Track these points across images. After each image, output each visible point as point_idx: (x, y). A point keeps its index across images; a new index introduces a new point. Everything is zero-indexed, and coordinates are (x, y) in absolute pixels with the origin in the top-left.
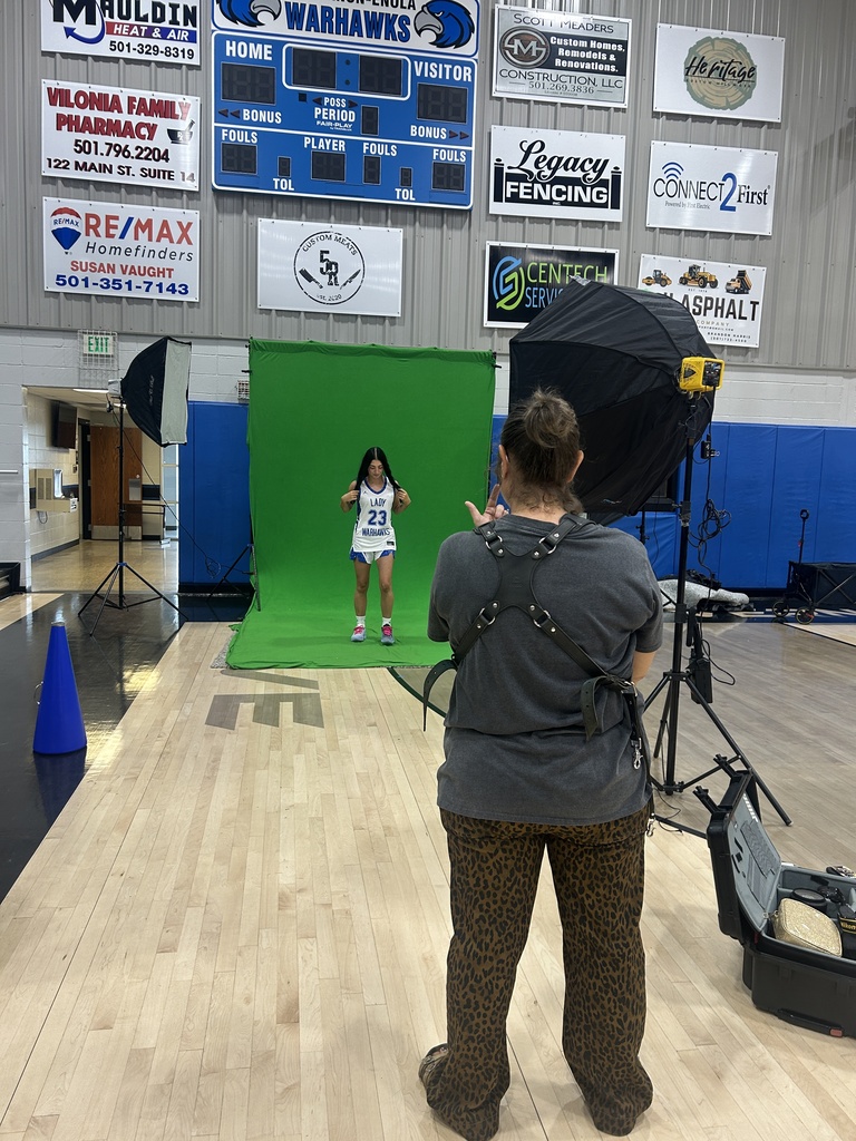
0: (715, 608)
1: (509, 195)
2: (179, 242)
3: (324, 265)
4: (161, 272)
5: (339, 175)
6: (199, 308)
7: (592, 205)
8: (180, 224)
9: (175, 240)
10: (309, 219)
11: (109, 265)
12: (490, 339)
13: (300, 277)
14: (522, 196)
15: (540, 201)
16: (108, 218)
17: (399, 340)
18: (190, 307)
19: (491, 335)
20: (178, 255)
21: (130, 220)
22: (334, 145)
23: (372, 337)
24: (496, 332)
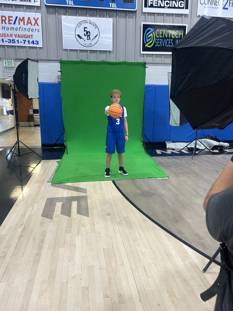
4: (29, 36)
6: (43, 49)
7: (179, 8)
8: (34, 18)
9: (33, 24)
10: (79, 16)
11: (10, 34)
12: (143, 58)
13: (77, 37)
14: (154, 5)
16: (9, 17)
17: (112, 59)
18: (40, 49)
20: (34, 30)
21: (17, 17)
23: (103, 58)
24: (145, 55)
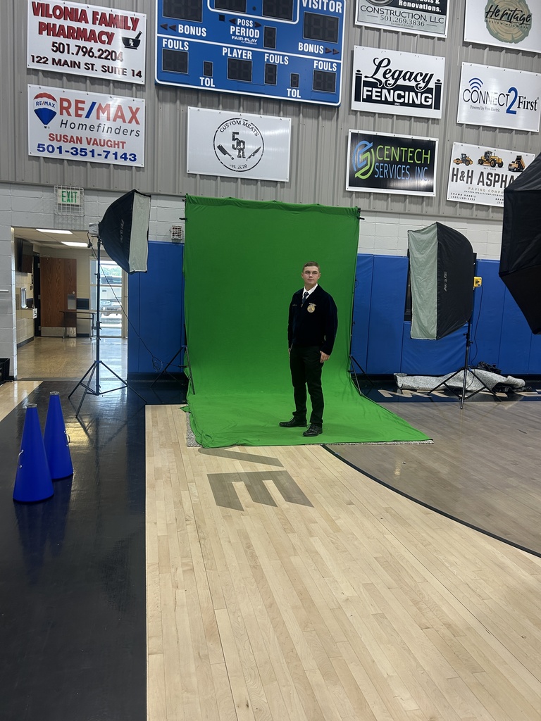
0: (506, 390)
1: (365, 97)
2: (130, 122)
3: (235, 143)
4: (116, 144)
5: (247, 76)
6: (144, 171)
7: (421, 106)
8: (131, 108)
9: (127, 121)
10: (224, 109)
11: (77, 137)
12: (350, 200)
13: (217, 150)
14: (374, 98)
15: (386, 102)
16: (77, 102)
17: (287, 198)
18: (137, 171)
19: (351, 196)
20: (129, 132)
21: (94, 104)
22: (244, 54)
23: (267, 196)
24: (354, 195)
